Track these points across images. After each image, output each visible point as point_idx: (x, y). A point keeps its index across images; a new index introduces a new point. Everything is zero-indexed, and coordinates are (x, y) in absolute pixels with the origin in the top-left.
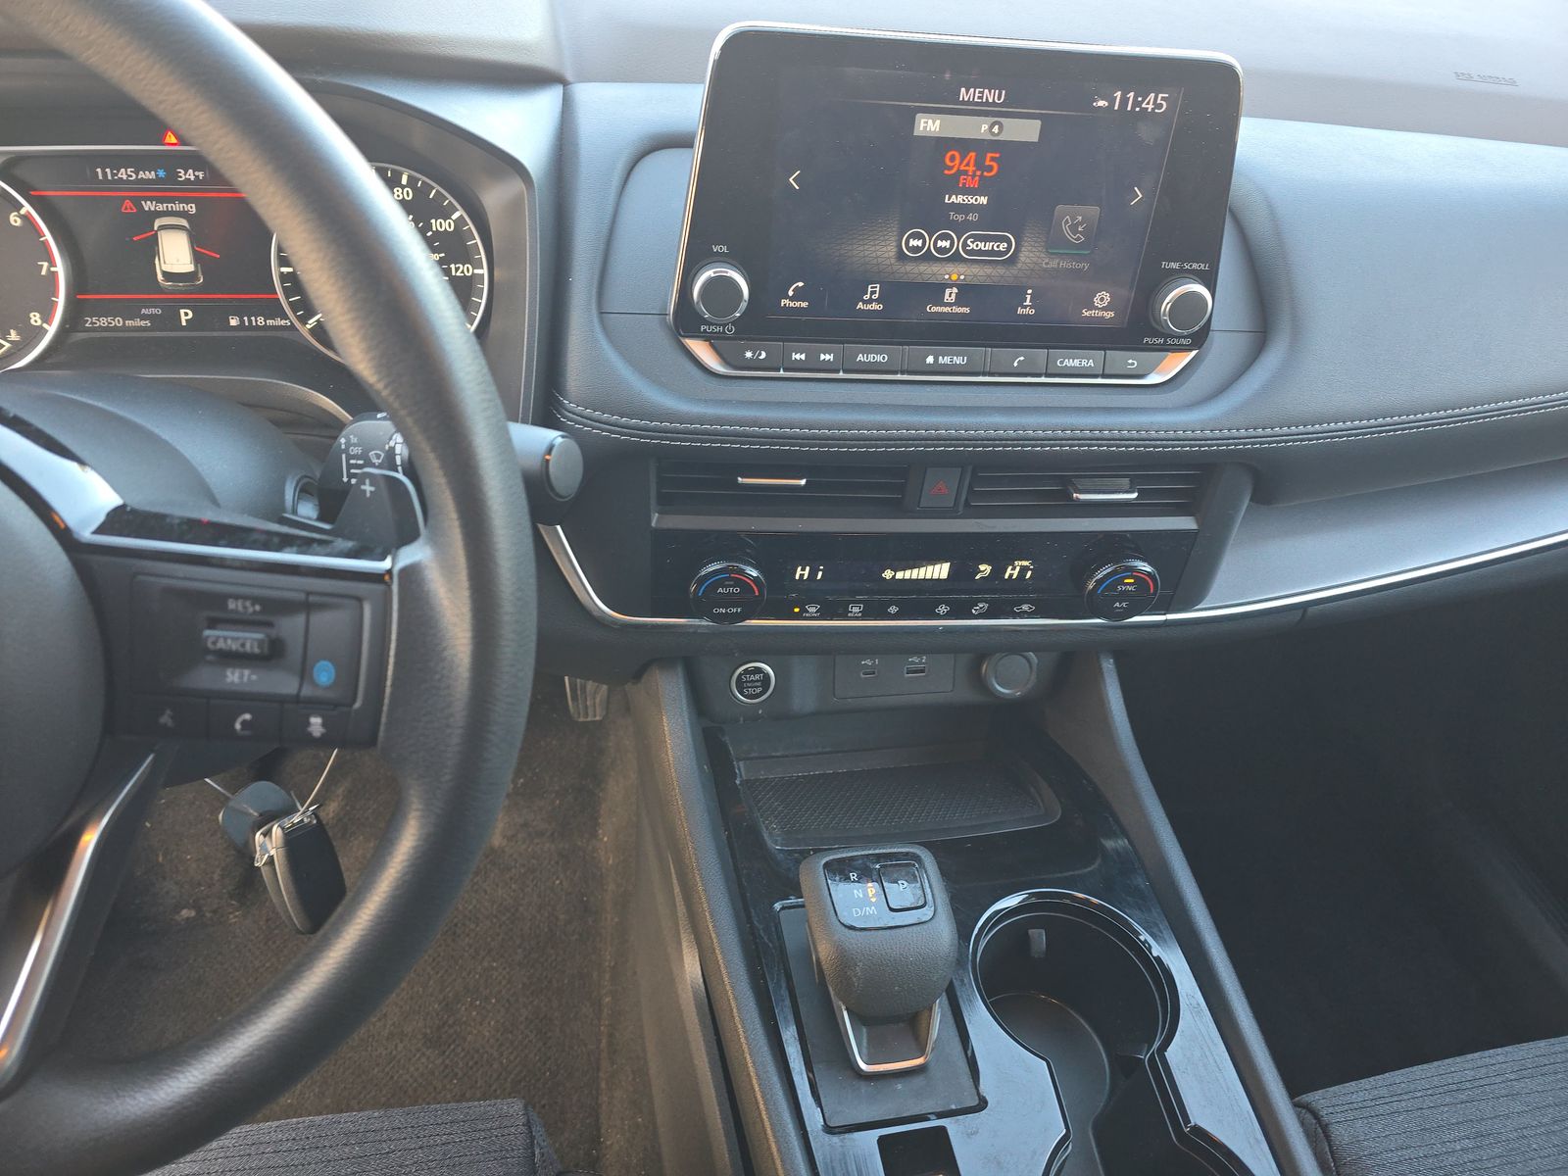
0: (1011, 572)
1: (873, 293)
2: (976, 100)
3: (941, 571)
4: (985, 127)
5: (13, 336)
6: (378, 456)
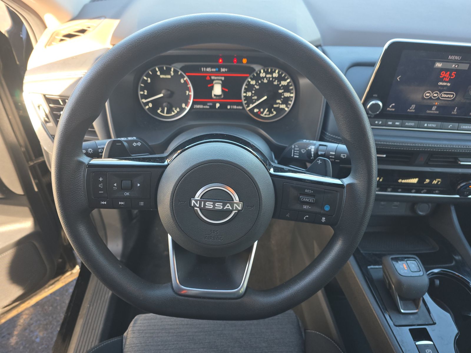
0: (435, 182)
1: (413, 107)
2: (453, 59)
3: (415, 181)
4: (454, 66)
5: (178, 110)
6: (304, 151)
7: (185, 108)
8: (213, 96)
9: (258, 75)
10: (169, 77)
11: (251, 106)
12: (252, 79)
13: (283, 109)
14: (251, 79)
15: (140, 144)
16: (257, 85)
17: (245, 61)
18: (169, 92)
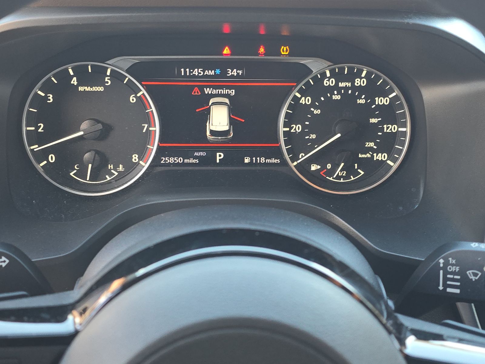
5: (121, 168)
6: (475, 275)
7: (138, 163)
8: (208, 133)
9: (318, 80)
10: (101, 89)
11: (303, 157)
12: (304, 93)
13: (382, 163)
14: (300, 91)
15: (7, 261)
16: (316, 108)
17: (284, 50)
18: (100, 126)
